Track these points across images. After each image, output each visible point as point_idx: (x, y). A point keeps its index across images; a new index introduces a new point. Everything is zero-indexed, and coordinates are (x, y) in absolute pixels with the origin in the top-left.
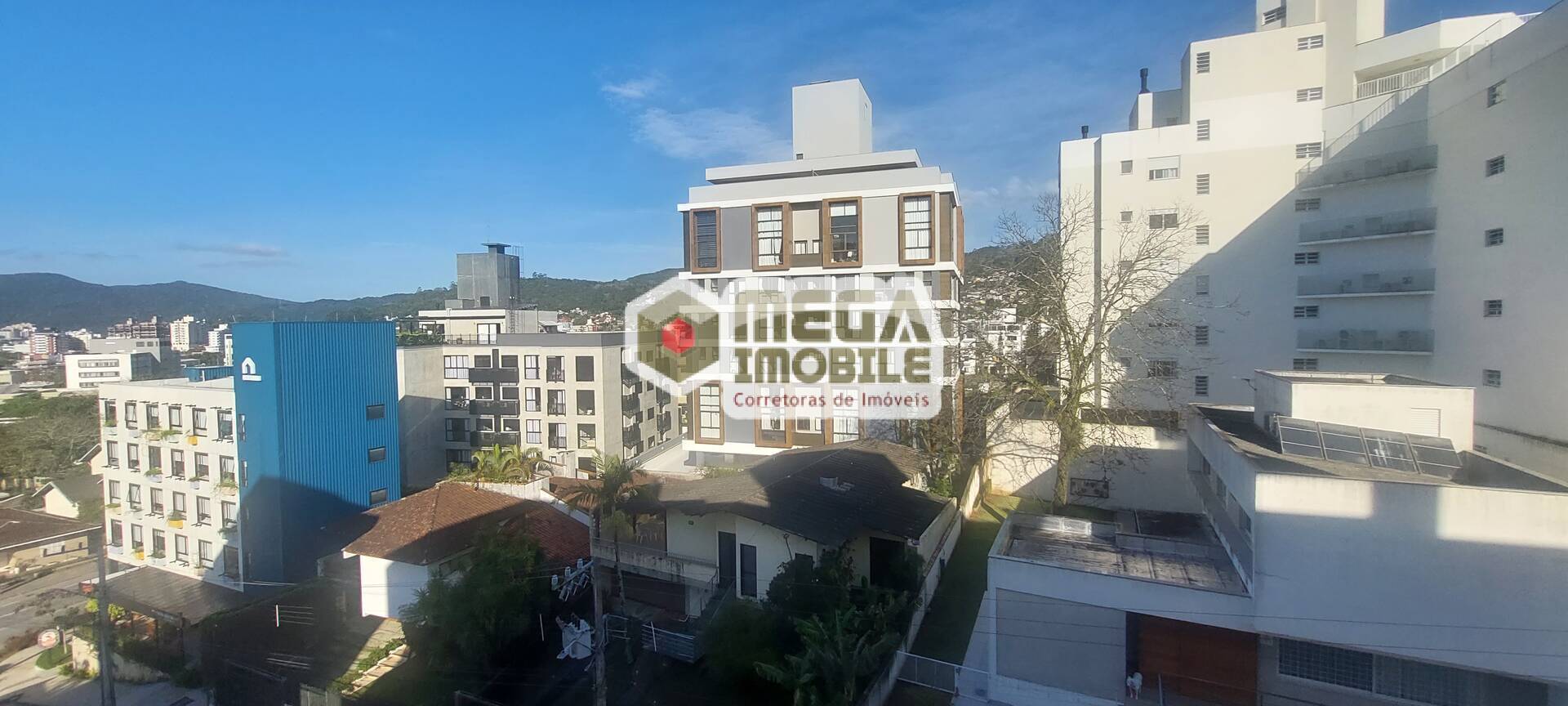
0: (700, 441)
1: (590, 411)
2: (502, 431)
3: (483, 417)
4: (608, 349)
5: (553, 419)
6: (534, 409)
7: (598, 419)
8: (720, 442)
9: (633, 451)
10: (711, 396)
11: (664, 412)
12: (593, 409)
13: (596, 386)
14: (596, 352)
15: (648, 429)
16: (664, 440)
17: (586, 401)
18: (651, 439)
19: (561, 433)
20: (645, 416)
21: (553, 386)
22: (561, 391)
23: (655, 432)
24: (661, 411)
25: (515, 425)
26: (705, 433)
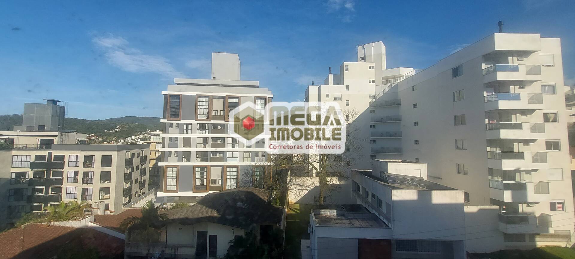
0: (166, 192)
1: (107, 181)
2: (50, 194)
3: (37, 187)
4: (120, 152)
5: (85, 186)
6: (73, 182)
7: (112, 185)
8: (176, 191)
9: (128, 199)
10: (172, 172)
11: (142, 180)
12: (110, 180)
13: (113, 169)
14: (114, 154)
15: (135, 188)
16: (142, 193)
17: (106, 177)
18: (136, 193)
19: (89, 192)
20: (134, 182)
21: (86, 170)
22: (92, 172)
23: (138, 190)
24: (141, 180)
25: (60, 190)
26: (168, 188)
